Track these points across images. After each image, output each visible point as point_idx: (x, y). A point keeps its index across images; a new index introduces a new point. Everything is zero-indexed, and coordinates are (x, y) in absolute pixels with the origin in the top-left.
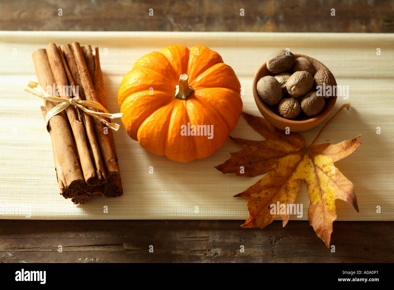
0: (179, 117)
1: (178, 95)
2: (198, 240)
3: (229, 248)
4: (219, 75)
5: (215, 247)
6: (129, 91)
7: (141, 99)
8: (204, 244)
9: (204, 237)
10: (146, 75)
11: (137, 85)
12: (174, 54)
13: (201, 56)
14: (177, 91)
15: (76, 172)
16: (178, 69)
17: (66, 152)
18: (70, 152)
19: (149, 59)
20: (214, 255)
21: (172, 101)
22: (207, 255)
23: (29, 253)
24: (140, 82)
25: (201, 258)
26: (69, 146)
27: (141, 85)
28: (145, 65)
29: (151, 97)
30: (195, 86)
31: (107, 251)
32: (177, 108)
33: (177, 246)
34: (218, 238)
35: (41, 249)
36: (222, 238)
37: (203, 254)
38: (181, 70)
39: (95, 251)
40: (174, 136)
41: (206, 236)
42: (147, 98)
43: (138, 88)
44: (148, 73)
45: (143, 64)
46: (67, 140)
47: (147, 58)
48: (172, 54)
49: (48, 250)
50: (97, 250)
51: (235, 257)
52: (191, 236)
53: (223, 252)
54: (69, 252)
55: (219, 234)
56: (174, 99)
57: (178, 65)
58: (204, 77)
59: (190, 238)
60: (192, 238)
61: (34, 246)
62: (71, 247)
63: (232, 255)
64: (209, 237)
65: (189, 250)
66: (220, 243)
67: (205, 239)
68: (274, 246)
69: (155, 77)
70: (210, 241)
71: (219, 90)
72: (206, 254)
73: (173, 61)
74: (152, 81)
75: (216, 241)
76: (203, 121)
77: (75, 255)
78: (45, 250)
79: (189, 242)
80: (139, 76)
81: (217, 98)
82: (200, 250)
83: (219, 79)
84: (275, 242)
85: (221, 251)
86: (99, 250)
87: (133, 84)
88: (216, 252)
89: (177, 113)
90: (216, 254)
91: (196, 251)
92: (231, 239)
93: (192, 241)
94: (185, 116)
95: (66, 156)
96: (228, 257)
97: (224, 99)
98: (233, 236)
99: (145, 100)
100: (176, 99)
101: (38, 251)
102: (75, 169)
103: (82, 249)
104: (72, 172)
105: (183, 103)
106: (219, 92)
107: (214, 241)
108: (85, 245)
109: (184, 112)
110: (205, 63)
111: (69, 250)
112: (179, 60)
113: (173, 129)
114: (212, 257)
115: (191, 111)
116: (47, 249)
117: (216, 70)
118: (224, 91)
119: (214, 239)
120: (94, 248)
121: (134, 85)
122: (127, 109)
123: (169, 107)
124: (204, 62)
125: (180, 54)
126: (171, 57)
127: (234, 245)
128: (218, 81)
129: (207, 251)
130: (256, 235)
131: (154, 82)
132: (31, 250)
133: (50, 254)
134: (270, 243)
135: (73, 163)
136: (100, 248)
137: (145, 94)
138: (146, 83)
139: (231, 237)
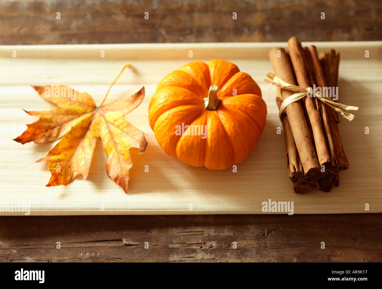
0: (215, 126)
1: (208, 106)
2: (194, 235)
3: (224, 241)
4: (242, 83)
5: (210, 240)
6: (161, 110)
7: (176, 115)
8: (200, 238)
9: (199, 232)
10: (175, 92)
11: (168, 103)
12: (195, 70)
13: (221, 68)
14: (207, 103)
15: (313, 160)
16: (203, 83)
17: (304, 142)
18: (307, 142)
19: (173, 77)
20: (210, 248)
21: (204, 112)
22: (203, 248)
23: (33, 249)
24: (171, 100)
25: (197, 251)
26: (306, 137)
27: (173, 102)
28: (171, 83)
29: (185, 112)
30: (221, 96)
31: (107, 246)
32: (210, 118)
33: (173, 241)
34: (213, 231)
35: (44, 246)
36: (217, 232)
37: (199, 247)
38: (205, 83)
39: (95, 246)
40: (213, 145)
41: (201, 230)
42: (181, 113)
43: (170, 105)
44: (176, 90)
45: (168, 83)
46: (304, 131)
47: (171, 77)
48: (194, 70)
49: (51, 247)
50: (97, 245)
51: (229, 249)
52: (187, 231)
53: (218, 245)
54: (71, 247)
55: (213, 228)
56: (205, 111)
57: (202, 79)
58: (229, 87)
59: (186, 232)
60: (188, 232)
61: (37, 243)
62: (73, 243)
63: (226, 247)
64: (204, 231)
65: (185, 243)
66: (215, 236)
67: (200, 233)
68: (267, 238)
69: (183, 93)
70: (205, 235)
71: (245, 96)
72: (201, 247)
73: (196, 76)
74: (182, 97)
75: (211, 235)
76: (237, 126)
77: (77, 251)
78: (48, 246)
79: (185, 236)
80: (169, 94)
81: (245, 104)
82: (196, 244)
83: (243, 86)
84: (268, 234)
85: (216, 244)
86: (100, 245)
87: (164, 102)
88: (211, 245)
89: (212, 123)
90: (211, 247)
91: (192, 244)
92: (226, 233)
93: (188, 235)
94: (219, 124)
95: (304, 146)
96: (223, 249)
97: (252, 103)
98: (227, 230)
99: (179, 115)
100: (207, 111)
101: (41, 248)
102: (313, 158)
103: (83, 245)
104: (309, 160)
105: (214, 114)
106: (246, 98)
107: (209, 235)
108: (86, 241)
109: (218, 121)
110: (227, 73)
111: (71, 246)
112: (201, 74)
113: (211, 138)
114: (207, 249)
115: (224, 119)
116: (50, 245)
117: (238, 79)
118: (250, 96)
119: (209, 233)
120: (95, 244)
121: (165, 104)
122: (162, 127)
123: (203, 119)
124: (225, 72)
125: (202, 69)
126: (193, 73)
127: (228, 238)
128: (242, 88)
129: (203, 244)
130: (249, 229)
131: (184, 97)
132: (35, 247)
133: (53, 250)
134: (263, 236)
135: (311, 152)
136: (100, 244)
137: (178, 110)
138: (177, 99)
139: (225, 231)
